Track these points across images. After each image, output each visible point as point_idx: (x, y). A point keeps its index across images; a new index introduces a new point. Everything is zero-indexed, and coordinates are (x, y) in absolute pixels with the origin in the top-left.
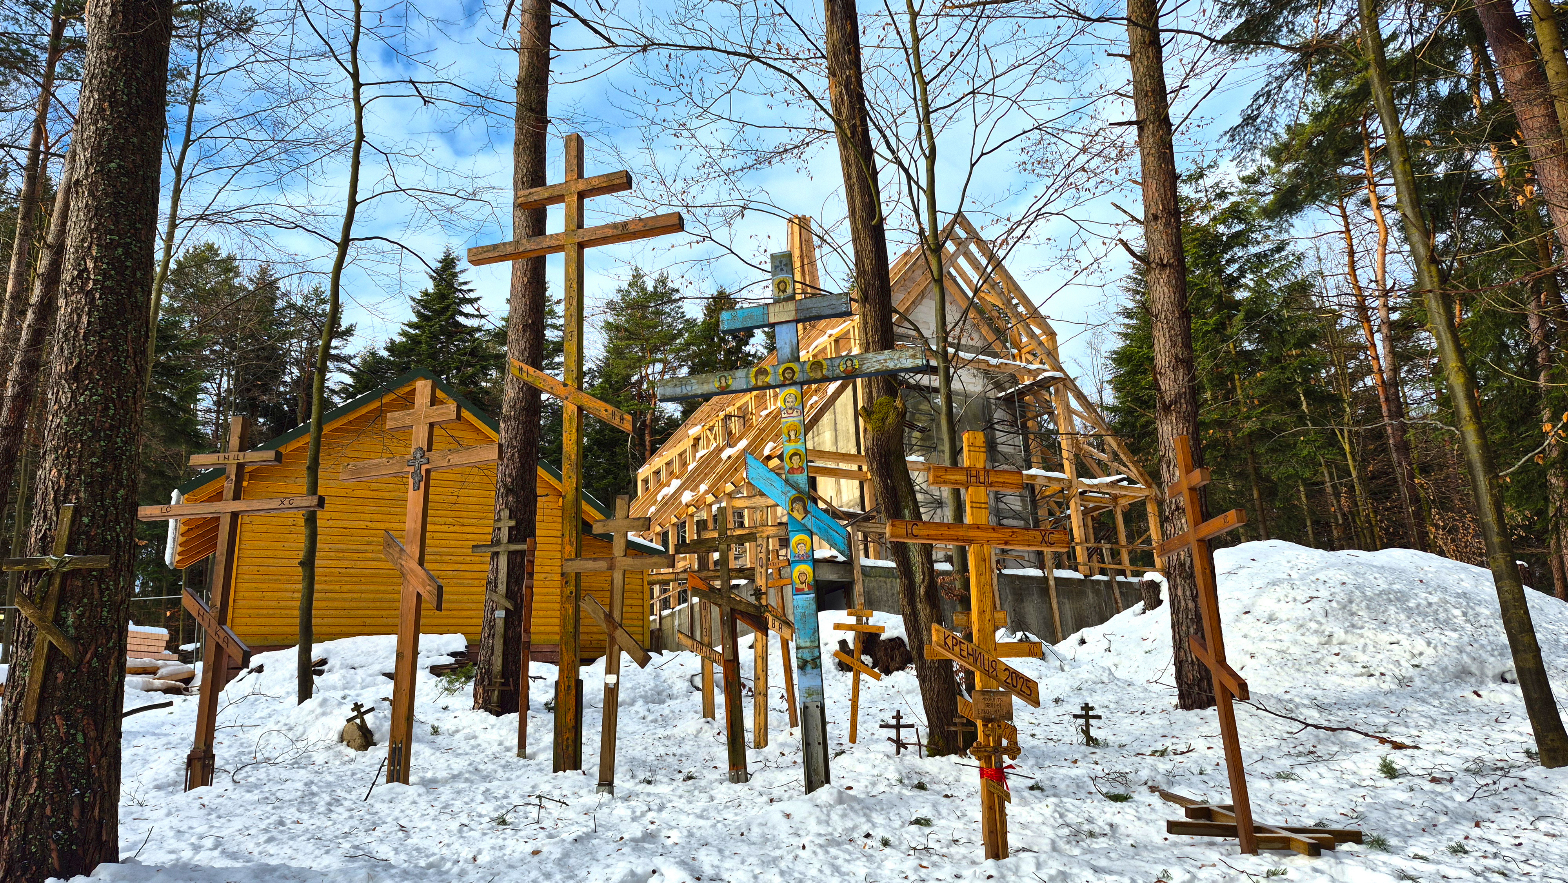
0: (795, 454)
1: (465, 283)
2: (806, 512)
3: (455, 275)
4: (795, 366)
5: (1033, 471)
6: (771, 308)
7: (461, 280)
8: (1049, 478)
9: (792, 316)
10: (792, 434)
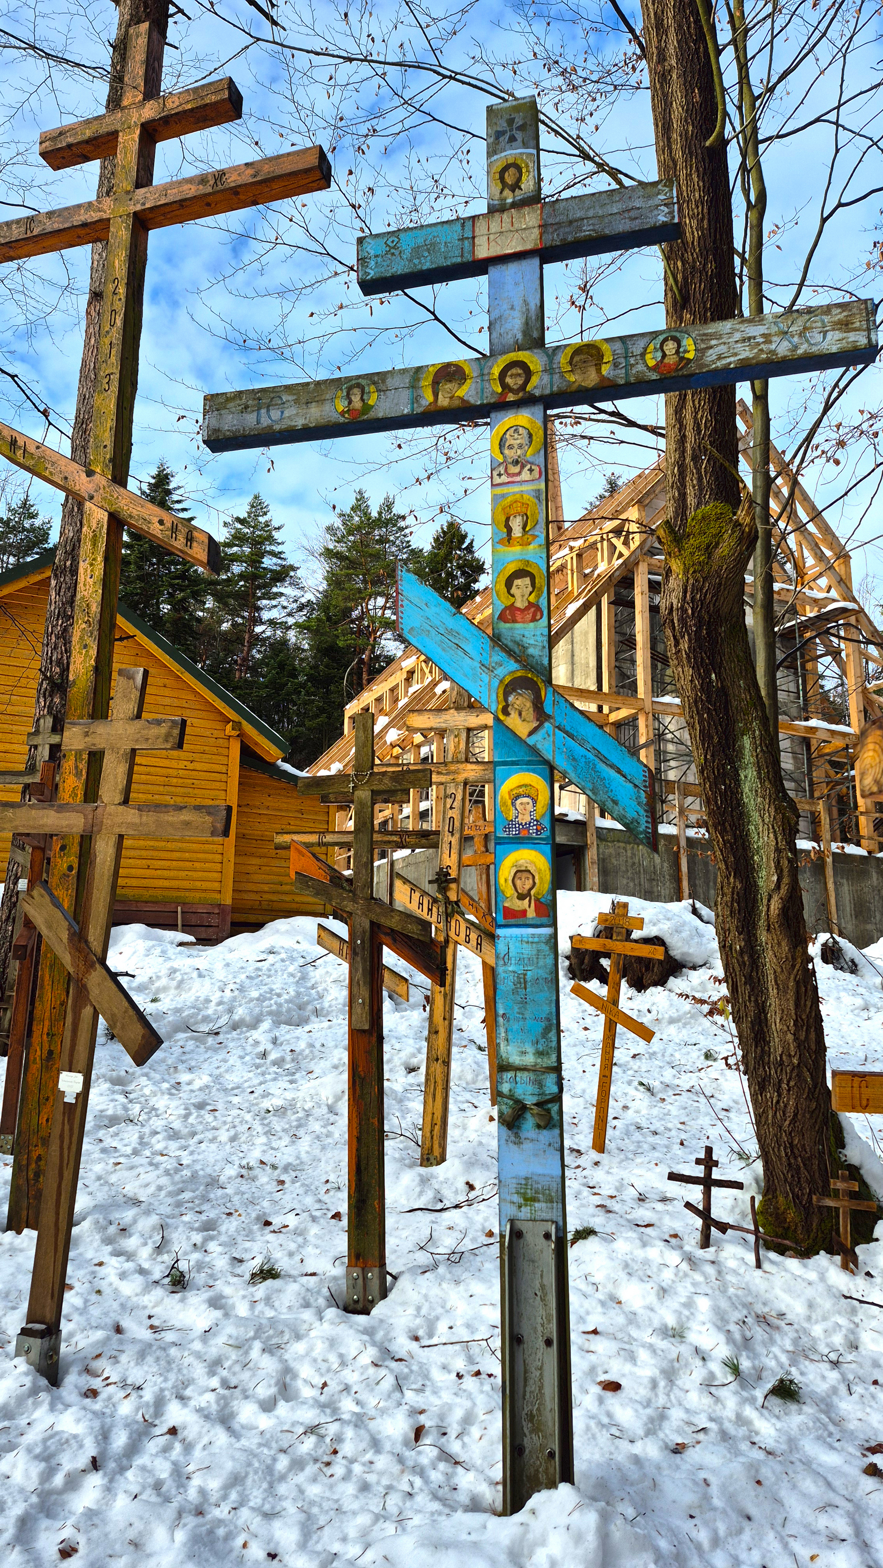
0: (520, 574)
1: (179, 502)
2: (541, 716)
3: (169, 492)
4: (534, 360)
5: (813, 723)
6: (481, 228)
7: (175, 497)
8: (833, 732)
9: (531, 240)
10: (516, 525)
